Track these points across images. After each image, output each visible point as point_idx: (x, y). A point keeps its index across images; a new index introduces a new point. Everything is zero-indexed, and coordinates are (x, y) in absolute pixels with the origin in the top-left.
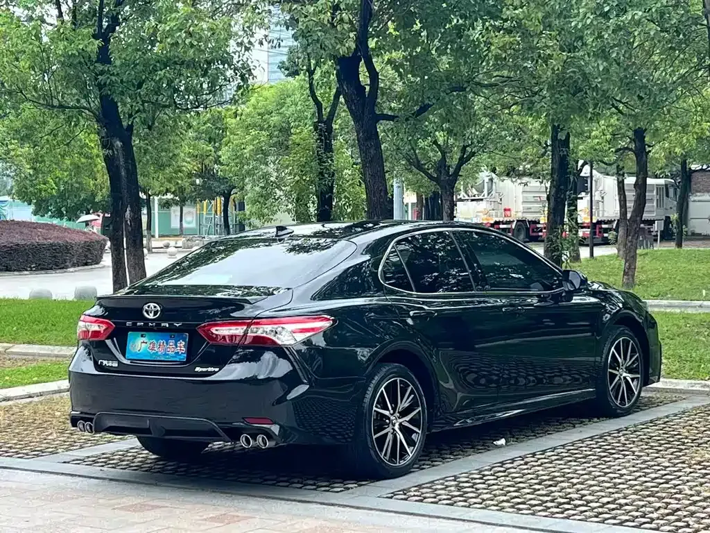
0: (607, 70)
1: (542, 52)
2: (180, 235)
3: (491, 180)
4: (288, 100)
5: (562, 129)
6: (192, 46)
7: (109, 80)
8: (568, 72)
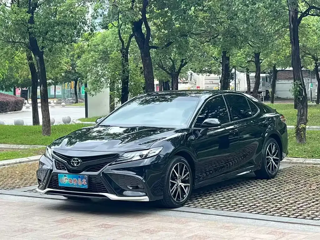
0: (247, 28)
1: (219, 20)
2: (54, 98)
3: (191, 74)
4: (107, 39)
5: (228, 52)
6: (72, 17)
7: (34, 31)
8: (231, 28)
